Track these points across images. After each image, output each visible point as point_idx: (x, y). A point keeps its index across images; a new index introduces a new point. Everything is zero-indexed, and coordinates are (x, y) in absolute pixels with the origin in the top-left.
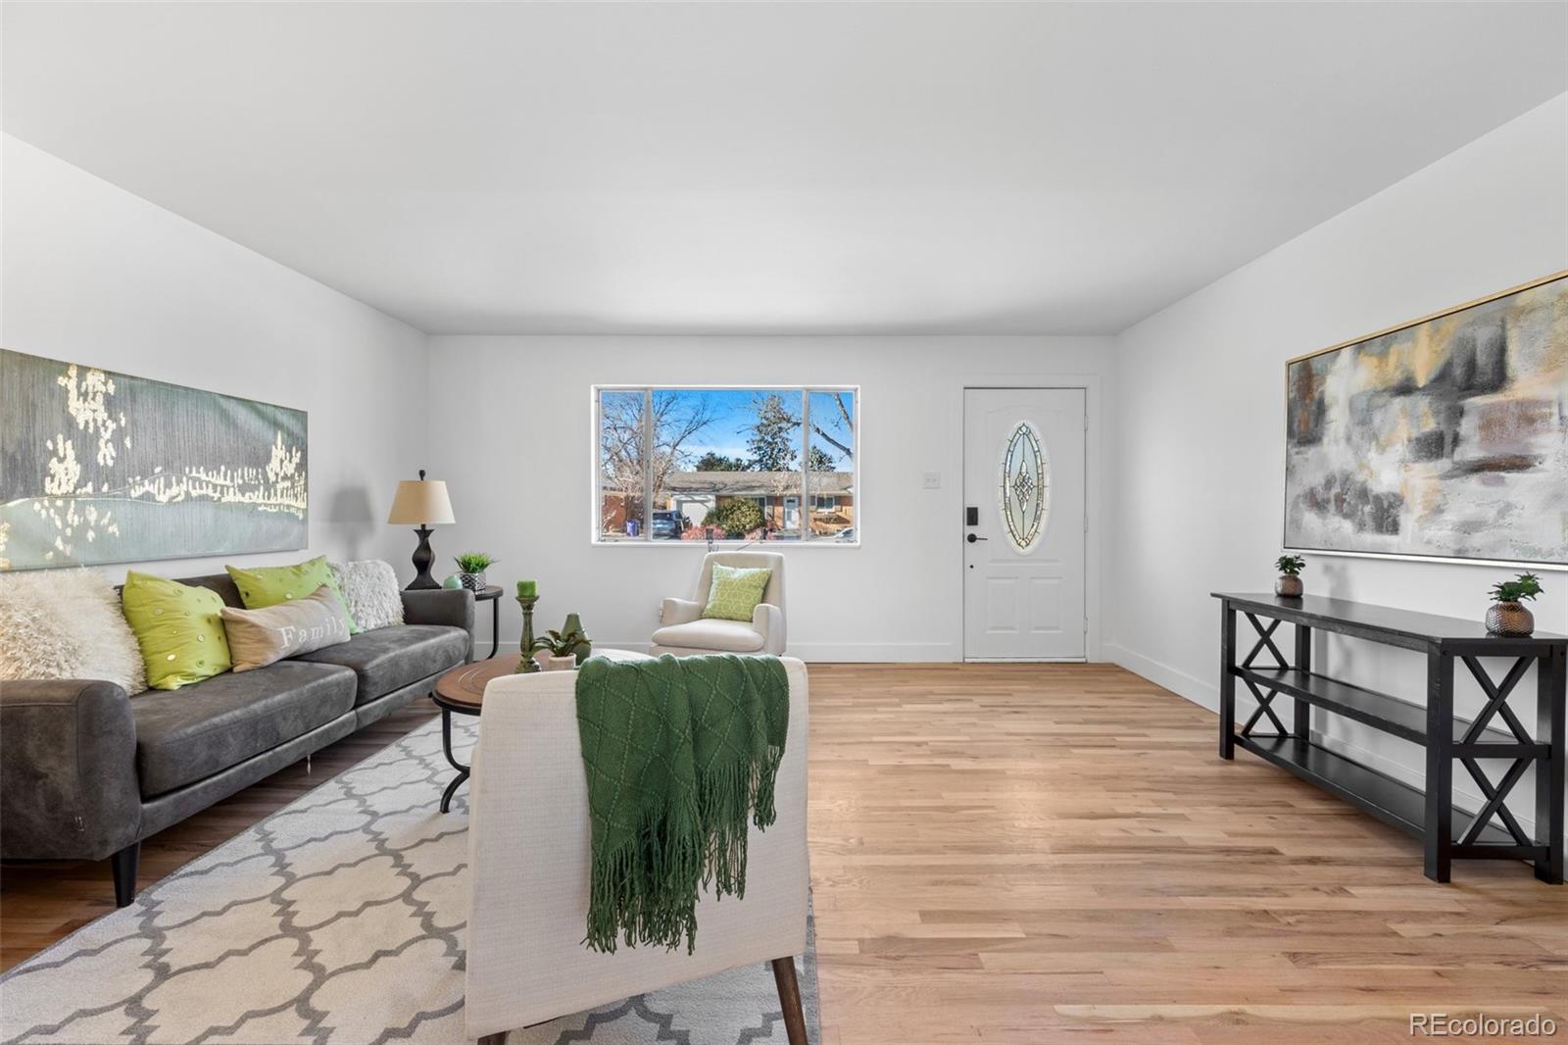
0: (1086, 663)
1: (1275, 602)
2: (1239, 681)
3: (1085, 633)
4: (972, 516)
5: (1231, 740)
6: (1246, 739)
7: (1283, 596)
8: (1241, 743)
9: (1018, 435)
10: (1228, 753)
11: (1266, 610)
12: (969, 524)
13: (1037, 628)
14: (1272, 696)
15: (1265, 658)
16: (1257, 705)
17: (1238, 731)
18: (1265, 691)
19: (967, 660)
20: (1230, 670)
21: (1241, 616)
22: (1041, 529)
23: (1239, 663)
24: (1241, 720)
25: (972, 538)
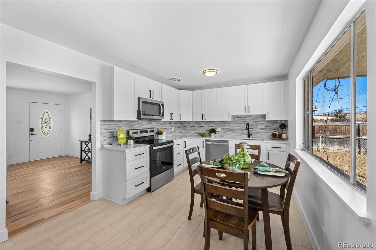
0: (61, 156)
1: (88, 141)
2: (83, 152)
3: (61, 151)
4: (32, 130)
5: (82, 160)
6: (84, 160)
7: (89, 140)
8: (83, 160)
9: (44, 113)
10: (81, 162)
11: (87, 142)
12: (31, 131)
13: (49, 151)
14: (88, 153)
15: (87, 148)
16: (86, 155)
17: (83, 159)
18: (87, 153)
19: (30, 161)
20: (82, 151)
21: (83, 143)
22: (51, 132)
23: (83, 149)
24: (83, 158)
25: (32, 134)
